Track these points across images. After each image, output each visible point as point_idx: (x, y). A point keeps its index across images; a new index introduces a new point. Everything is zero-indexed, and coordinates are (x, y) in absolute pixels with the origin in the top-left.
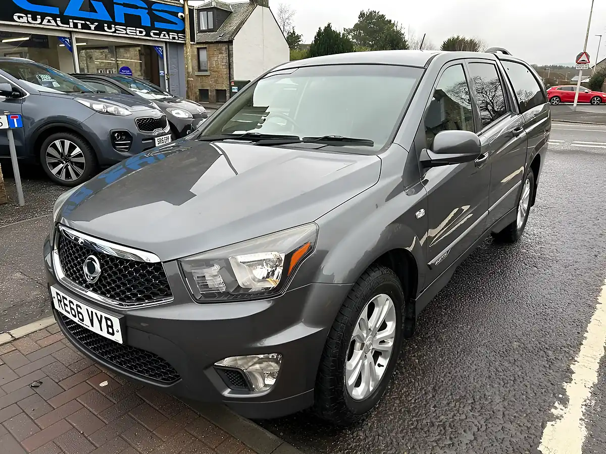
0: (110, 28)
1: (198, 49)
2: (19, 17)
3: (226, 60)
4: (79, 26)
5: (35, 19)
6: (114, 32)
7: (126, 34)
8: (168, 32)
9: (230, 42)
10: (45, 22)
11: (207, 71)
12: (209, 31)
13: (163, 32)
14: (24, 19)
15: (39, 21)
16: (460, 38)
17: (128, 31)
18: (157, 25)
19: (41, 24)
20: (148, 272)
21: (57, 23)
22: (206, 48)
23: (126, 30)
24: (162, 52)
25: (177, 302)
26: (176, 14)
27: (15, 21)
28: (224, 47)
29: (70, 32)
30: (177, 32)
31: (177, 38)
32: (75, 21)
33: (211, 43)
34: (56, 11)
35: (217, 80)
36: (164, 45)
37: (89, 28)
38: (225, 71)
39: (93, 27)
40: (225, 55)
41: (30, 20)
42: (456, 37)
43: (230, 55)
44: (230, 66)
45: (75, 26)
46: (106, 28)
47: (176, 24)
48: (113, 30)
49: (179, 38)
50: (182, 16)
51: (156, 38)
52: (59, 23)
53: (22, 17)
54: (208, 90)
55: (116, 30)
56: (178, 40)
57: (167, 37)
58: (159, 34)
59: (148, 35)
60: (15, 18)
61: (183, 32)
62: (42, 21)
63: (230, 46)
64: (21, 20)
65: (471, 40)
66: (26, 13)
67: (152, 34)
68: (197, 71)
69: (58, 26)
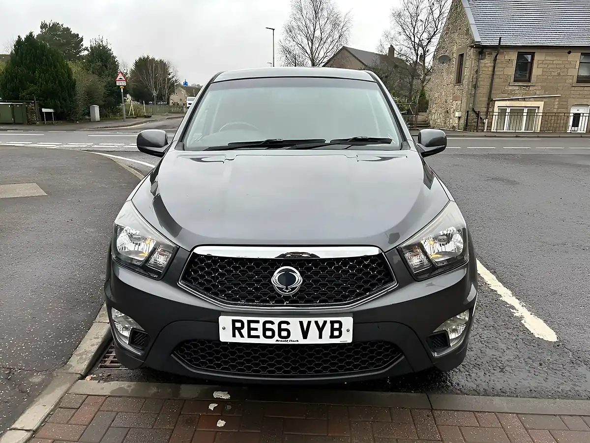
16: (150, 57)
20: (365, 266)
25: (402, 285)
42: (146, 57)
65: (160, 60)
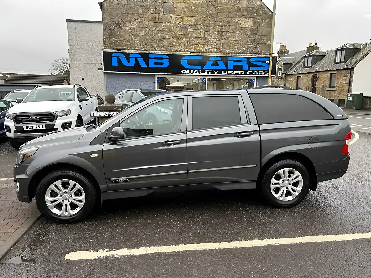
0: (225, 72)
1: (331, 74)
2: (184, 71)
3: (348, 80)
4: (210, 73)
5: (190, 72)
6: (227, 74)
7: (233, 74)
8: (258, 71)
9: (353, 69)
10: (194, 73)
11: (334, 87)
12: (341, 62)
13: (255, 72)
14: (186, 72)
15: (192, 72)
17: (234, 73)
18: (252, 68)
19: (192, 73)
21: (199, 72)
22: (336, 73)
23: (233, 72)
24: (254, 82)
26: (264, 62)
27: (182, 73)
28: (348, 72)
29: (206, 76)
30: (264, 71)
31: (263, 74)
32: (208, 71)
33: (340, 70)
34: (200, 67)
35: (340, 93)
36: (255, 78)
37: (214, 73)
38: (346, 87)
39: (216, 73)
40: (348, 77)
41: (188, 72)
43: (351, 77)
44: (350, 84)
45: (208, 73)
46: (223, 73)
47: (264, 67)
48: (226, 73)
49: (264, 73)
50: (268, 62)
51: (251, 75)
52: (200, 72)
53: (185, 71)
54: (333, 99)
55: (228, 73)
56: (264, 75)
57: (257, 74)
58: (252, 73)
59: (246, 73)
60: (182, 72)
61: (268, 70)
62: (193, 72)
63: (352, 72)
64: (185, 73)
66: (187, 69)
67: (248, 73)
68: (328, 87)
69: (200, 74)
